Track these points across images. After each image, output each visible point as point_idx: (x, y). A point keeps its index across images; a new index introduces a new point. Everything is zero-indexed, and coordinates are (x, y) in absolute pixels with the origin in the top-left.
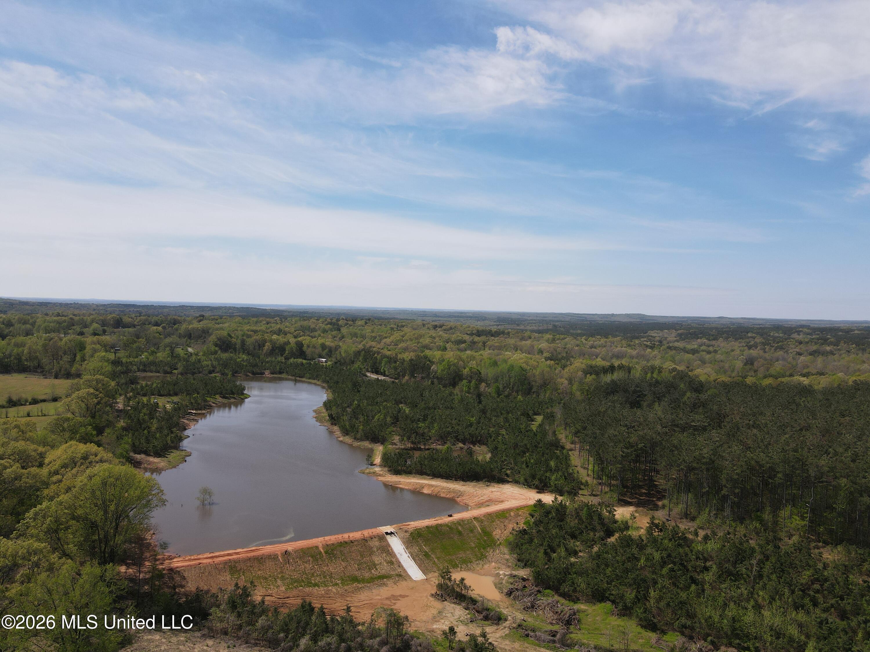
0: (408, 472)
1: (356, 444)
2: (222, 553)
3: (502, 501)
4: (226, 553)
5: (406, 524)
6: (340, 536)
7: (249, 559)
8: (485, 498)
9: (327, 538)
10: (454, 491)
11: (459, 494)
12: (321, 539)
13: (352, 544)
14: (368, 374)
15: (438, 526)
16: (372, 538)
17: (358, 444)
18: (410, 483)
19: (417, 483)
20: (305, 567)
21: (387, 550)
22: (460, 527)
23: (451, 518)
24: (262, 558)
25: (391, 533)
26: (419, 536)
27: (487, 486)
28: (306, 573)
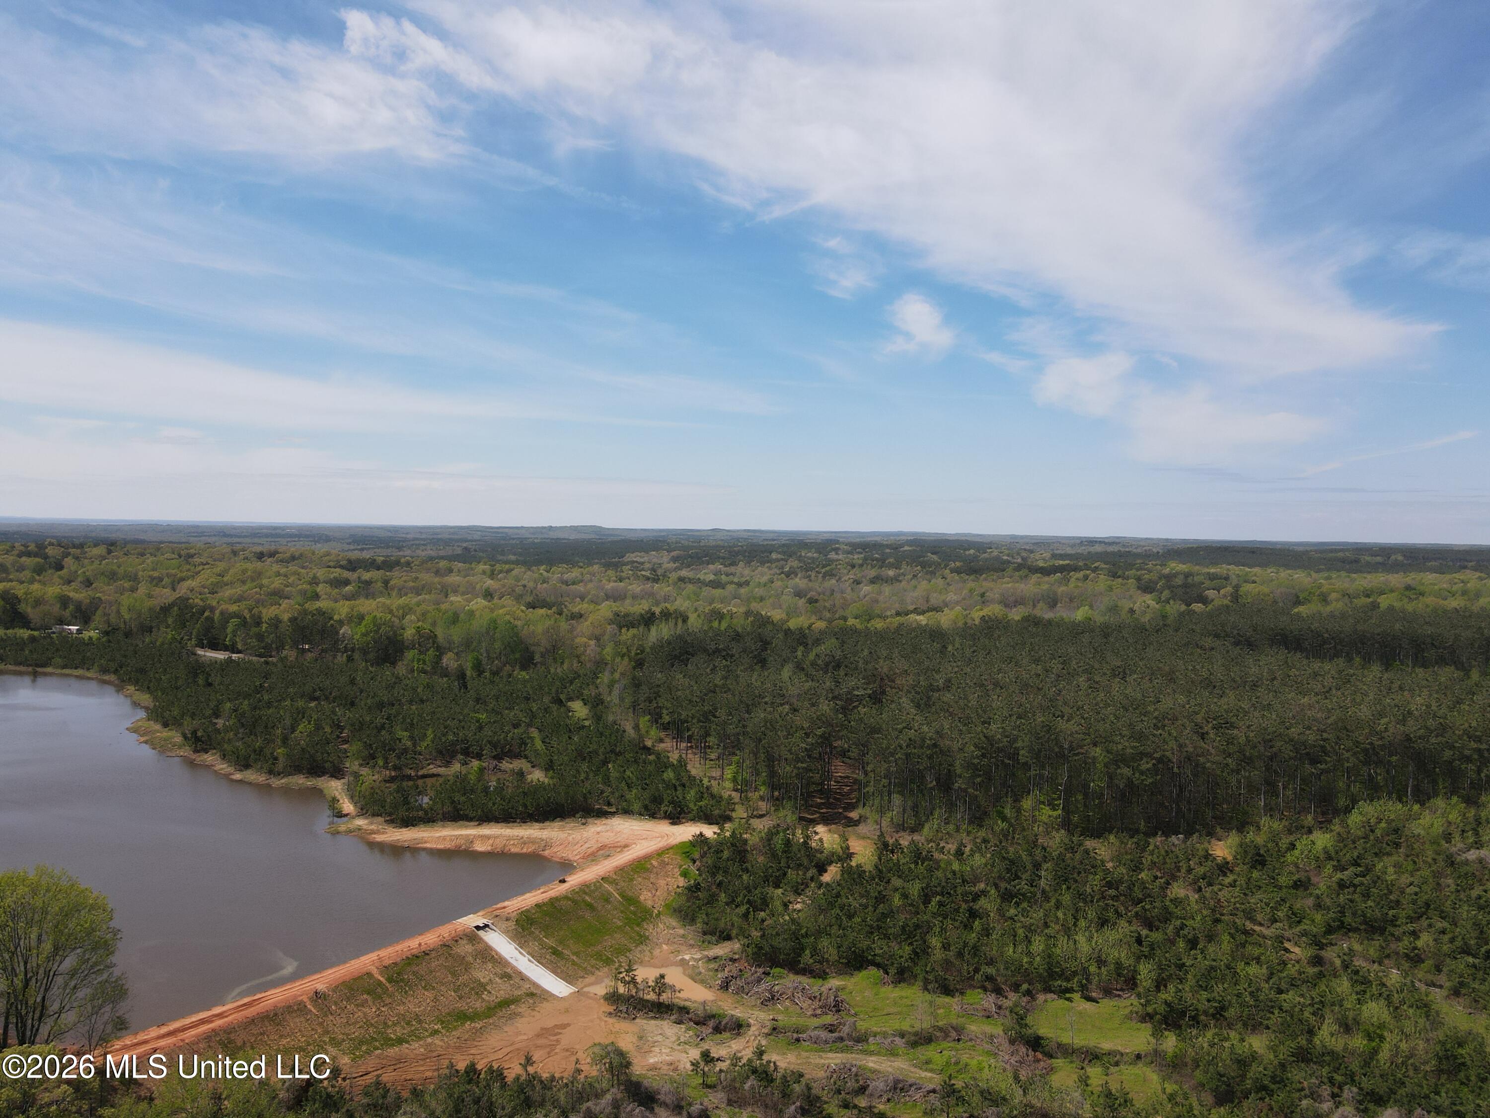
0: (428, 819)
1: (276, 782)
2: (187, 1021)
3: (626, 846)
4: (194, 1019)
5: (499, 906)
7: (252, 1021)
8: (593, 845)
9: (383, 953)
10: (532, 841)
11: (543, 844)
12: (373, 956)
13: (427, 957)
14: (200, 652)
15: (553, 901)
16: (457, 941)
17: (283, 781)
18: (444, 838)
19: (457, 837)
20: (365, 1014)
21: (488, 955)
22: (587, 898)
23: (567, 885)
24: (276, 1015)
25: (486, 926)
26: (531, 924)
27: (584, 824)
28: (372, 1025)
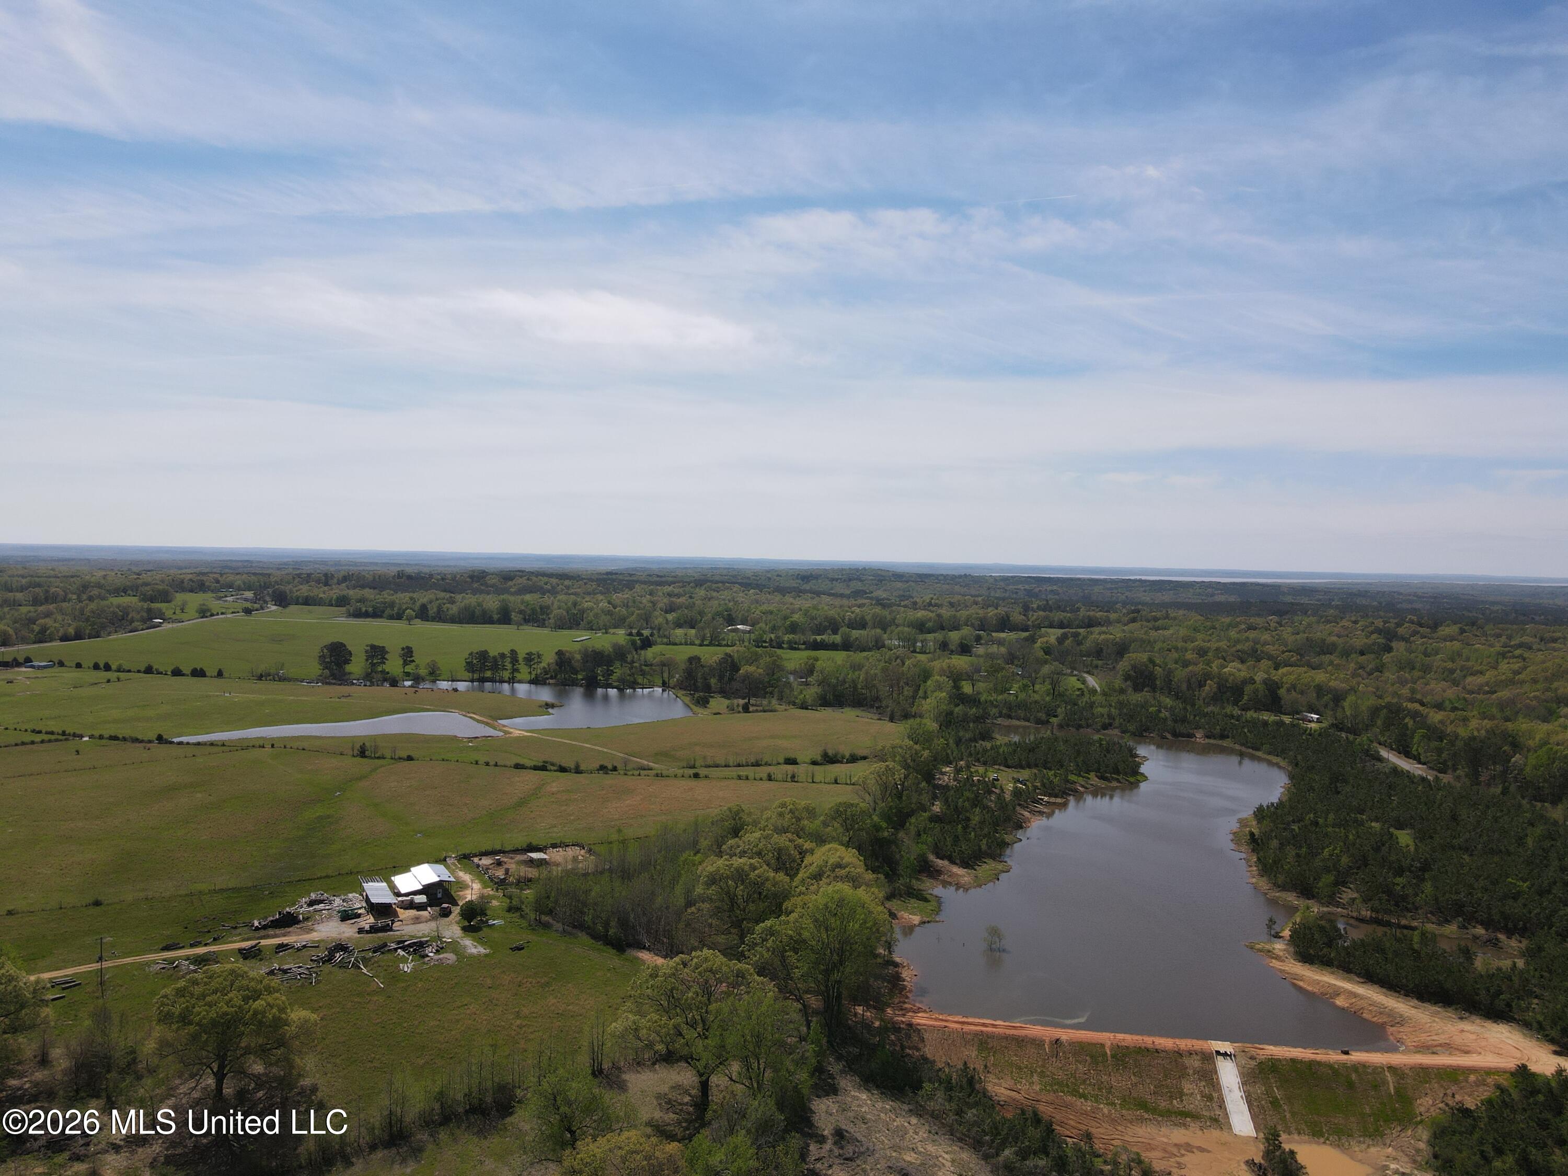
0: (1325, 963)
1: (1275, 893)
2: (977, 1020)
3: (1467, 1052)
4: (982, 1021)
5: (1261, 1046)
6: (1139, 1038)
7: (1006, 1038)
8: (1442, 1039)
9: (1120, 1036)
10: (1391, 1014)
11: (1398, 1020)
12: (1111, 1035)
13: (1156, 1054)
14: (1384, 753)
15: (1312, 1064)
16: (1191, 1054)
18: (1318, 982)
19: (1330, 985)
20: (1077, 1069)
21: (1210, 1078)
22: (1353, 1075)
23: (1345, 1057)
24: (1023, 1041)
25: (1225, 1055)
26: (1273, 1071)
27: (1461, 1018)
28: (1075, 1077)
